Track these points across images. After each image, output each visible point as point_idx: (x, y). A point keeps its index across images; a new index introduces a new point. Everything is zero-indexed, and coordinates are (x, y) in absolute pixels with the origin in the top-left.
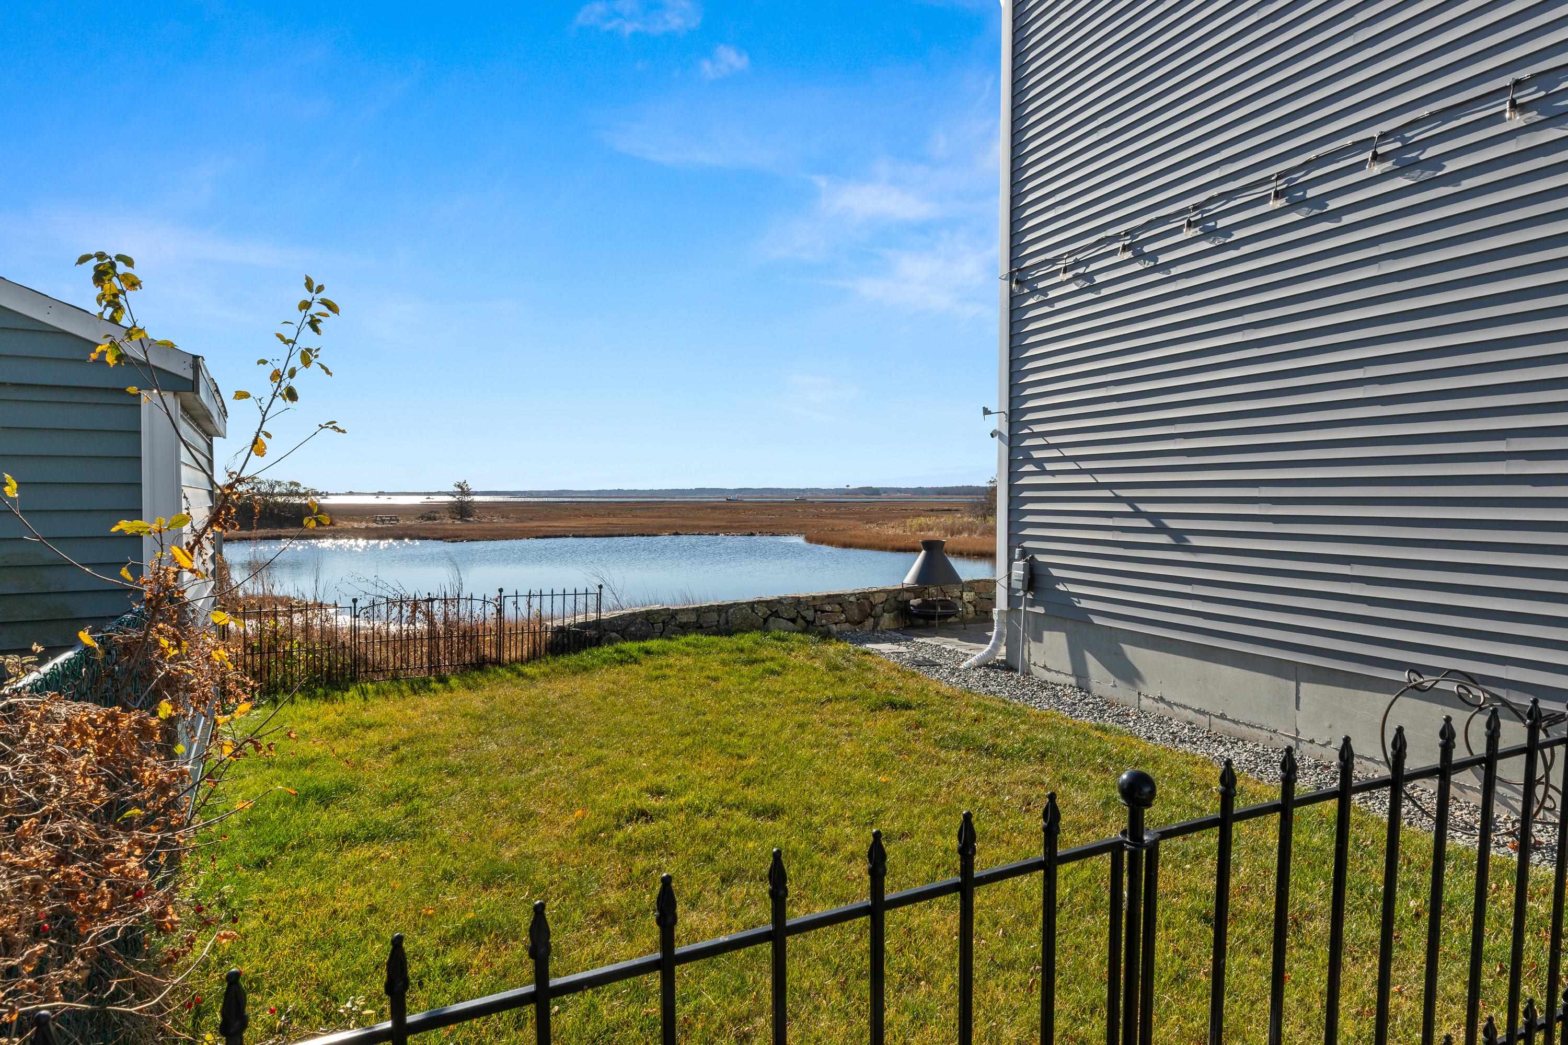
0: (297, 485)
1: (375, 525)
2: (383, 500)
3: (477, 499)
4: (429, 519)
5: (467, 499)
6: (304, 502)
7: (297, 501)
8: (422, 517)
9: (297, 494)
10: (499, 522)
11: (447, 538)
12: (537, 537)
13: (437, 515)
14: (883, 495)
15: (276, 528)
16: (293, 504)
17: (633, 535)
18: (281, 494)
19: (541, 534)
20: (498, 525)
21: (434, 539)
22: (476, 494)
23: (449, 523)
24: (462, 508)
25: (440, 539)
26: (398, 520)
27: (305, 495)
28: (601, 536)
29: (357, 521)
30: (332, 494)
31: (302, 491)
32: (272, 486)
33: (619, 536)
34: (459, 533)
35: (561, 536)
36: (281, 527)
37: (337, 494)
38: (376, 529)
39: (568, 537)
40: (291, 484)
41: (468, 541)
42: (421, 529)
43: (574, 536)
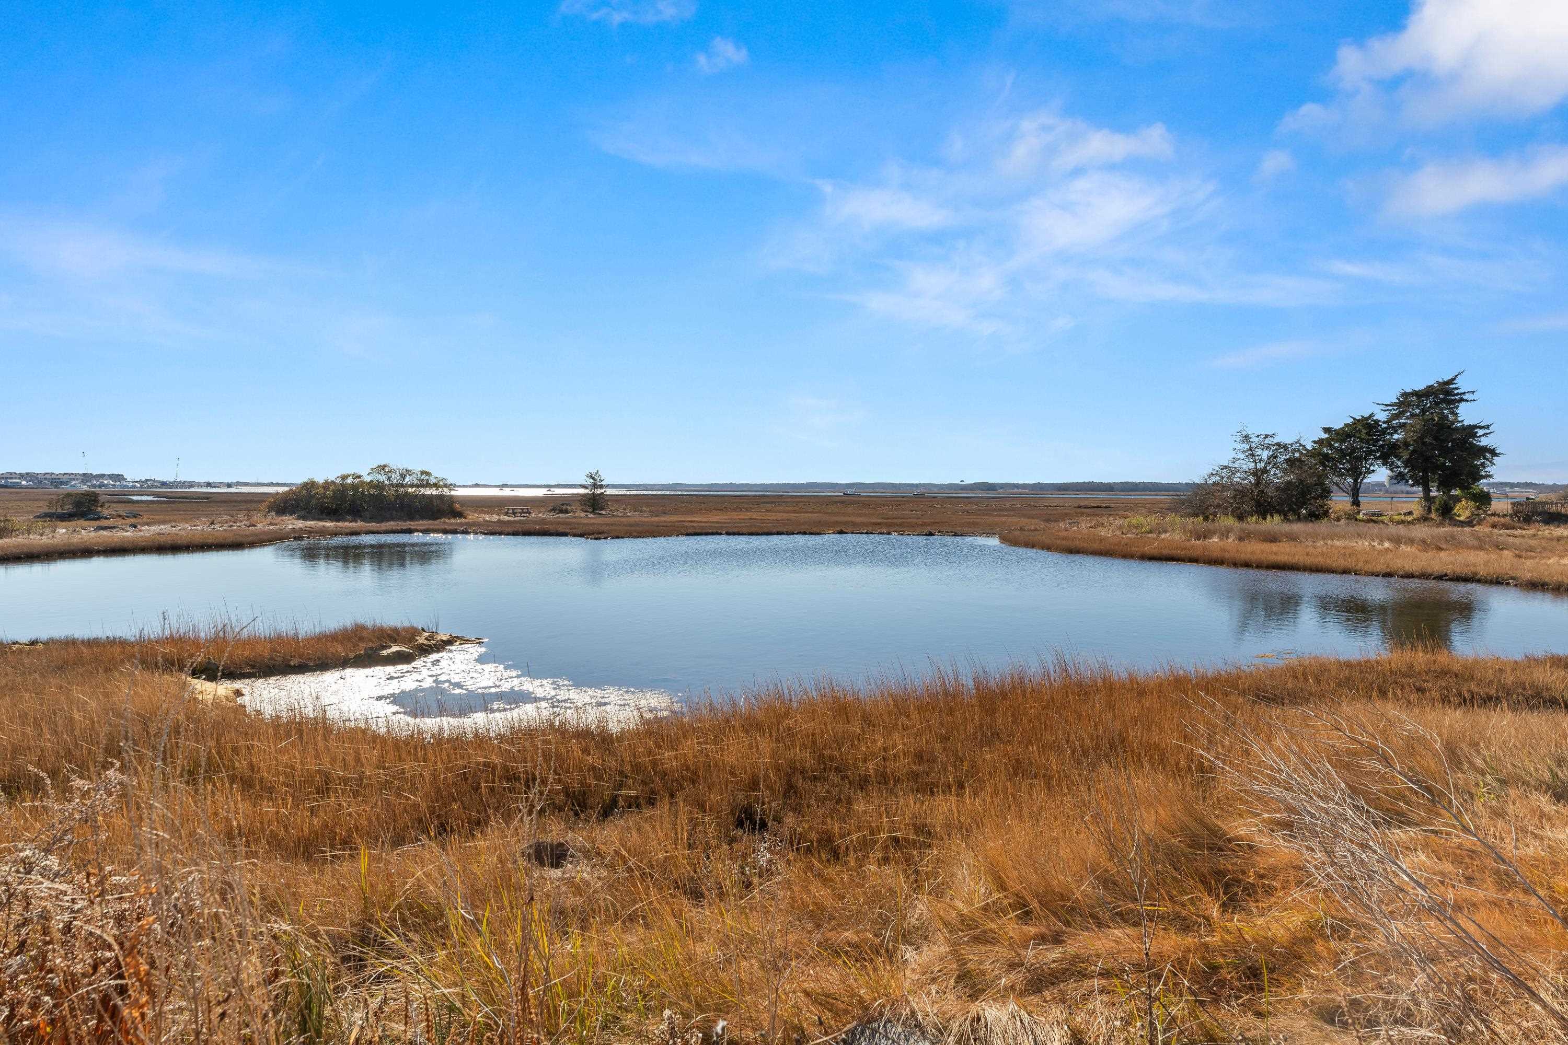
0: (428, 474)
1: (506, 518)
2: (507, 492)
3: (609, 491)
4: (561, 511)
5: (599, 491)
6: (434, 493)
7: (428, 492)
8: (554, 510)
9: (428, 485)
10: (633, 516)
11: (590, 534)
12: (687, 535)
13: (569, 508)
14: (1001, 491)
15: (405, 521)
16: (423, 495)
17: (793, 534)
18: (412, 486)
19: (690, 531)
20: (632, 520)
21: (575, 535)
22: (607, 486)
23: (582, 517)
24: (594, 500)
25: (581, 535)
26: (530, 513)
27: (436, 486)
28: (758, 534)
29: (488, 513)
30: (460, 486)
31: (432, 481)
32: (403, 476)
33: (779, 533)
34: (601, 529)
35: (713, 534)
36: (412, 519)
37: (464, 486)
38: (509, 522)
39: (721, 534)
40: (423, 473)
41: (613, 538)
42: (559, 523)
43: (728, 534)
